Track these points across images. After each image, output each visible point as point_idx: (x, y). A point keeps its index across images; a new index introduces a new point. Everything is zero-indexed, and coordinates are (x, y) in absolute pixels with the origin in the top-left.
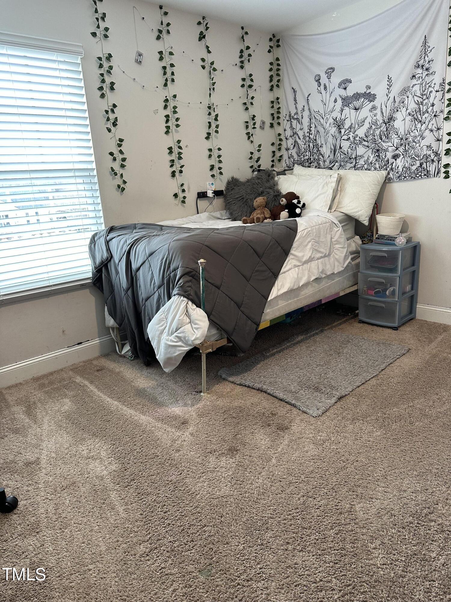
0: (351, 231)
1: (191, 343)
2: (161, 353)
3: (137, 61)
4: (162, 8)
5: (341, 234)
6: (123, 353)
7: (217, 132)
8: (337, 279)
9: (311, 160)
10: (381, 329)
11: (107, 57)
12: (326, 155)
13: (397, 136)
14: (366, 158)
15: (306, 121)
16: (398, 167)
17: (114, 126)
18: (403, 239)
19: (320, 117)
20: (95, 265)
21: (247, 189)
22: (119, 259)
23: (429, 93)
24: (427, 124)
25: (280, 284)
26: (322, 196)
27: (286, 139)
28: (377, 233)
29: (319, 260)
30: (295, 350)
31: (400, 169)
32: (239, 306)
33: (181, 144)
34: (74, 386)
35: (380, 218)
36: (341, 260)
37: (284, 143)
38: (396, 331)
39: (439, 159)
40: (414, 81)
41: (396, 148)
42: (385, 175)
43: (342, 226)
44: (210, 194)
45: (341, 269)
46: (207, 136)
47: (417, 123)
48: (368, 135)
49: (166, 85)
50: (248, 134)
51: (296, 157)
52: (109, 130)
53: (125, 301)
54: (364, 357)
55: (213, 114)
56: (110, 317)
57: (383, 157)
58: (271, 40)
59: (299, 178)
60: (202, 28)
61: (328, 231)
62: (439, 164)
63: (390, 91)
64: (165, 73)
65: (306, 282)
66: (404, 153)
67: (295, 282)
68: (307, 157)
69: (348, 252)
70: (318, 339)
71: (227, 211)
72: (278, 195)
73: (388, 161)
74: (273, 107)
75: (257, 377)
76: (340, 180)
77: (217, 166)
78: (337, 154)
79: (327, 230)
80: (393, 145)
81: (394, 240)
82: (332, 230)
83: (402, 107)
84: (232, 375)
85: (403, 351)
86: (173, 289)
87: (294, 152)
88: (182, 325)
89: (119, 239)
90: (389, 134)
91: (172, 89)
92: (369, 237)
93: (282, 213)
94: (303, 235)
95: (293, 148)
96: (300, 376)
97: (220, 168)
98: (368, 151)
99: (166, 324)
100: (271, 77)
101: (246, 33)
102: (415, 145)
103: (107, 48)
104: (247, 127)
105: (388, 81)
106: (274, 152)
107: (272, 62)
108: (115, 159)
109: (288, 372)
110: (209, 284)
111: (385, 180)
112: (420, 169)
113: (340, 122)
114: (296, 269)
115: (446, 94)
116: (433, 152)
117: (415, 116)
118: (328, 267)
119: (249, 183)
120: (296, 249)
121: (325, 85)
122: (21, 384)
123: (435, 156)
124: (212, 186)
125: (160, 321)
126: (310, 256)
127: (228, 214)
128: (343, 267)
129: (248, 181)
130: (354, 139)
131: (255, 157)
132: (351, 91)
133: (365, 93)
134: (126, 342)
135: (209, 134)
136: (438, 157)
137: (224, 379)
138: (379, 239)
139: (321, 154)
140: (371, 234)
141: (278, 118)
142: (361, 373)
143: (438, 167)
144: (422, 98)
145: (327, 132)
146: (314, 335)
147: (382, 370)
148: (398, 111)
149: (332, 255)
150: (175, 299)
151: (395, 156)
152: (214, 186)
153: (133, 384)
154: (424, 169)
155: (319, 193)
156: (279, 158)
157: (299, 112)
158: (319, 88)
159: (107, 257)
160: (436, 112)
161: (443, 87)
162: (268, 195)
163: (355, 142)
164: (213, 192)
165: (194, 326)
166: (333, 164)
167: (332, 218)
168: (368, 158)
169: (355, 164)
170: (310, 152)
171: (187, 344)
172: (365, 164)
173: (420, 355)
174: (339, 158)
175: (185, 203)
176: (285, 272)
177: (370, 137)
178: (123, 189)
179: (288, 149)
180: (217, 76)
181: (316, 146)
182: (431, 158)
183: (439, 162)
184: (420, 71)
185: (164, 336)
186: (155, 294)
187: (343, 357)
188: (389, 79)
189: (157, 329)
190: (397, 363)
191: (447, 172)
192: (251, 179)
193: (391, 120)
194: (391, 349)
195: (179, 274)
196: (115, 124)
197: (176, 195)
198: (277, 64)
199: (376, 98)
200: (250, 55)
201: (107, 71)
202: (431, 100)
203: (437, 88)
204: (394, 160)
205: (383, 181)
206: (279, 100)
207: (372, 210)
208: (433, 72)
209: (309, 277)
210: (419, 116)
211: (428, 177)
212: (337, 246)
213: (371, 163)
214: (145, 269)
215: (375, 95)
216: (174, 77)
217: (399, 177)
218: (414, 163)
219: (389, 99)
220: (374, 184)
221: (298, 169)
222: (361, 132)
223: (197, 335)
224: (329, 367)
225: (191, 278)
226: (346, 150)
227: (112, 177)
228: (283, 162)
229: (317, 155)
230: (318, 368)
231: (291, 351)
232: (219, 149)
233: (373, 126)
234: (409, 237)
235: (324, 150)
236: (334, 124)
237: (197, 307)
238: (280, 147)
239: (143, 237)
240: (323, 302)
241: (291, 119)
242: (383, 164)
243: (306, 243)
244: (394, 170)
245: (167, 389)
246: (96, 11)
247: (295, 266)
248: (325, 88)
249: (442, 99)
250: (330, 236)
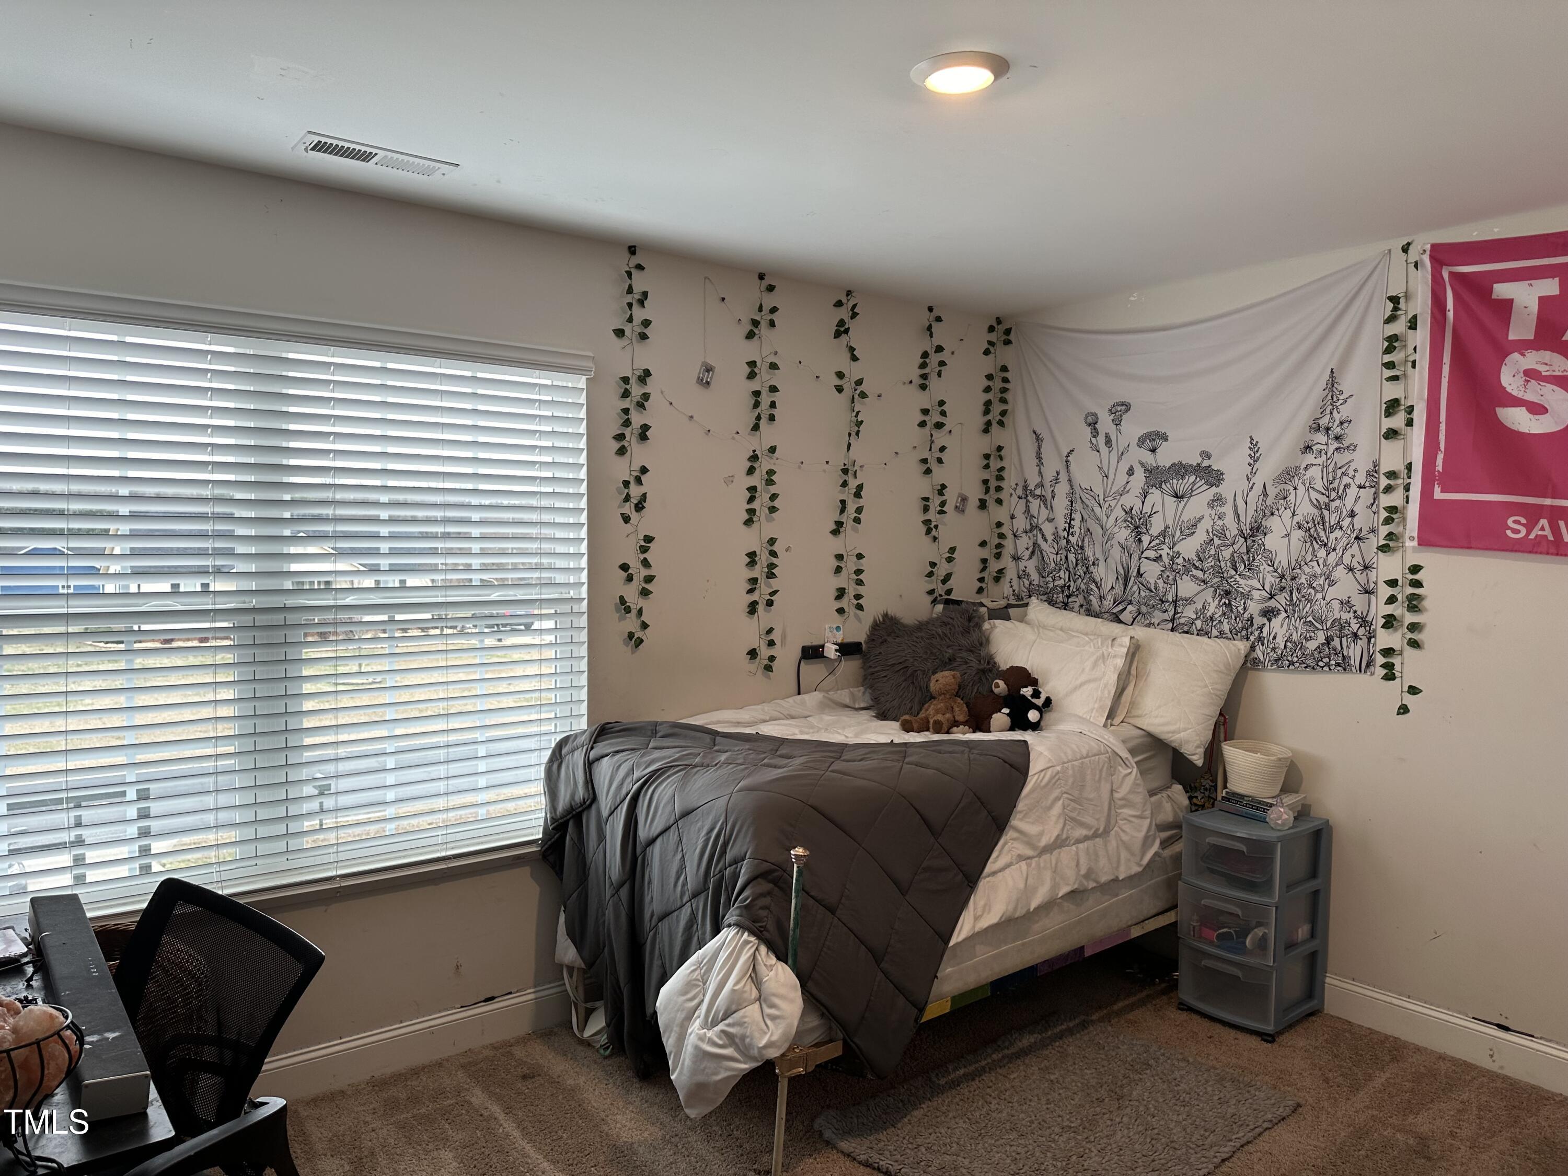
0: (1162, 772)
1: (756, 1055)
2: (682, 1068)
3: (700, 381)
4: (764, 279)
5: (1135, 784)
6: (587, 1033)
7: (857, 520)
8: (1124, 894)
9: (1071, 589)
10: (1233, 1033)
11: (639, 377)
12: (1106, 583)
13: (1272, 569)
14: (1200, 606)
15: (1061, 505)
16: (1274, 638)
17: (637, 511)
18: (1285, 812)
19: (1093, 502)
20: (553, 815)
21: (918, 645)
22: (610, 808)
23: (1342, 487)
24: (1341, 553)
25: (981, 903)
26: (1092, 686)
27: (1013, 536)
28: (1225, 787)
29: (1081, 846)
30: (1012, 1077)
31: (1280, 642)
32: (878, 960)
33: (775, 548)
34: (467, 1115)
35: (1232, 753)
36: (1137, 846)
37: (1009, 543)
38: (1269, 1045)
39: (1370, 633)
40: (1310, 458)
41: (1270, 595)
42: (1243, 652)
43: (1136, 763)
44: (831, 651)
45: (1136, 869)
46: (834, 527)
47: (1316, 546)
48: (1204, 557)
49: (756, 428)
50: (927, 522)
51: (1035, 577)
52: (626, 519)
53: (609, 913)
54: (1180, 1117)
55: (853, 484)
56: (569, 940)
57: (1240, 609)
58: (991, 329)
59: (1039, 633)
60: (844, 313)
61: (1104, 774)
62: (1371, 645)
63: (1254, 471)
64: (756, 405)
65: (1046, 900)
66: (1290, 609)
67: (1018, 900)
68: (1062, 582)
69: (1154, 827)
70: (1071, 1050)
71: (866, 689)
72: (989, 668)
73: (1251, 619)
74: (987, 467)
75: (910, 1146)
76: (1135, 651)
77: (851, 590)
78: (1132, 586)
79: (1101, 771)
80: (1263, 587)
81: (1264, 811)
82: (1115, 771)
83: (1283, 509)
84: (848, 1133)
85: (1281, 1110)
86: (727, 907)
87: (1031, 566)
88: (740, 1005)
89: (618, 761)
90: (1254, 560)
91: (769, 435)
92: (1206, 789)
93: (994, 716)
94: (1041, 781)
95: (1030, 558)
96: (1018, 1157)
97: (858, 597)
98: (1204, 590)
99: (701, 996)
100: (988, 404)
101: (939, 319)
102: (1313, 593)
103: (645, 357)
104: (926, 509)
105: (1250, 448)
106: (984, 561)
107: (992, 375)
108: (630, 579)
109: (990, 1141)
110: (811, 901)
111: (1245, 663)
112: (1327, 649)
113: (1140, 519)
114: (1023, 865)
115: (1382, 496)
116: (1355, 617)
117: (1312, 531)
118: (1103, 862)
119: (922, 634)
120: (1024, 817)
121: (1107, 436)
122: (342, 1093)
123: (1361, 626)
124: (838, 633)
125: (689, 985)
126: (1058, 835)
127: (867, 697)
128: (1140, 865)
129: (921, 626)
130: (1172, 559)
131: (941, 571)
132: (1166, 457)
133: (1198, 465)
134: (598, 1004)
135: (839, 524)
136: (1368, 628)
137: (828, 1143)
138: (1228, 800)
139: (1094, 581)
140: (1211, 784)
141: (999, 489)
142: (1169, 1165)
143: (1369, 651)
144: (1328, 497)
145: (1108, 537)
146: (1060, 1036)
147: (1223, 1161)
148: (1272, 514)
149: (1113, 833)
150: (727, 934)
151: (1268, 611)
152: (841, 632)
153: (605, 1128)
154: (1335, 650)
155: (1083, 678)
156: (995, 574)
157: (1047, 484)
158: (1094, 440)
159: (584, 799)
160: (1361, 530)
161: (1375, 480)
162: (965, 666)
163: (1174, 566)
164: (837, 647)
165: (768, 1011)
166: (1121, 607)
167: (1114, 742)
168: (1204, 607)
169: (1175, 614)
170: (1069, 571)
171: (748, 1057)
172: (1196, 619)
173: (1324, 1126)
174: (1136, 595)
175: (772, 671)
176: (994, 873)
177: (1209, 561)
178: (640, 641)
179: (1018, 558)
180: (866, 410)
181: (1083, 561)
182: (1350, 629)
183: (1369, 639)
184: (1321, 438)
185: (695, 1027)
186: (684, 909)
187: (1128, 1110)
188: (1254, 445)
189: (681, 1005)
190: (1262, 1144)
191: (1389, 666)
192: (928, 622)
193: (1258, 531)
194: (1250, 1101)
195: (743, 876)
196: (639, 507)
197: (753, 654)
198: (1003, 378)
199: (1223, 479)
200: (942, 363)
201: (638, 402)
202: (1349, 502)
203: (1361, 479)
204: (1265, 620)
205: (1240, 664)
206: (1002, 453)
207: (1211, 732)
208: (1351, 445)
209: (1055, 887)
210: (1322, 534)
211: (1345, 670)
212: (1126, 812)
213: (1211, 618)
214: (667, 845)
215: (1222, 474)
216: (775, 412)
217: (1277, 661)
218: (1313, 634)
219: (1252, 488)
220: (1217, 671)
221: (1038, 609)
222: (1189, 548)
223: (772, 1035)
224: (1092, 1138)
225: (771, 885)
226: (1152, 581)
227: (618, 615)
228: (1005, 583)
229: (1085, 581)
230: (1065, 1136)
231: (1000, 1077)
232: (860, 556)
233: (1216, 539)
234: (1303, 805)
235: (1100, 572)
236: (1126, 521)
237: (779, 958)
238: (999, 551)
239: (671, 766)
240: (1088, 953)
241: (1027, 496)
242: (1240, 625)
243: (1049, 802)
244: (1266, 642)
245: (687, 1153)
246: (630, 290)
247: (1021, 858)
248: (1108, 442)
249: (1372, 505)
250: (1108, 786)
